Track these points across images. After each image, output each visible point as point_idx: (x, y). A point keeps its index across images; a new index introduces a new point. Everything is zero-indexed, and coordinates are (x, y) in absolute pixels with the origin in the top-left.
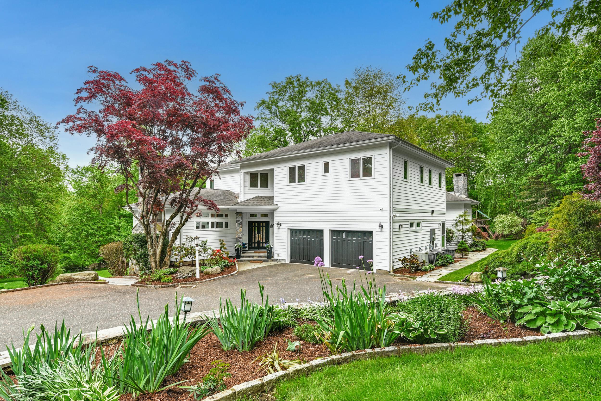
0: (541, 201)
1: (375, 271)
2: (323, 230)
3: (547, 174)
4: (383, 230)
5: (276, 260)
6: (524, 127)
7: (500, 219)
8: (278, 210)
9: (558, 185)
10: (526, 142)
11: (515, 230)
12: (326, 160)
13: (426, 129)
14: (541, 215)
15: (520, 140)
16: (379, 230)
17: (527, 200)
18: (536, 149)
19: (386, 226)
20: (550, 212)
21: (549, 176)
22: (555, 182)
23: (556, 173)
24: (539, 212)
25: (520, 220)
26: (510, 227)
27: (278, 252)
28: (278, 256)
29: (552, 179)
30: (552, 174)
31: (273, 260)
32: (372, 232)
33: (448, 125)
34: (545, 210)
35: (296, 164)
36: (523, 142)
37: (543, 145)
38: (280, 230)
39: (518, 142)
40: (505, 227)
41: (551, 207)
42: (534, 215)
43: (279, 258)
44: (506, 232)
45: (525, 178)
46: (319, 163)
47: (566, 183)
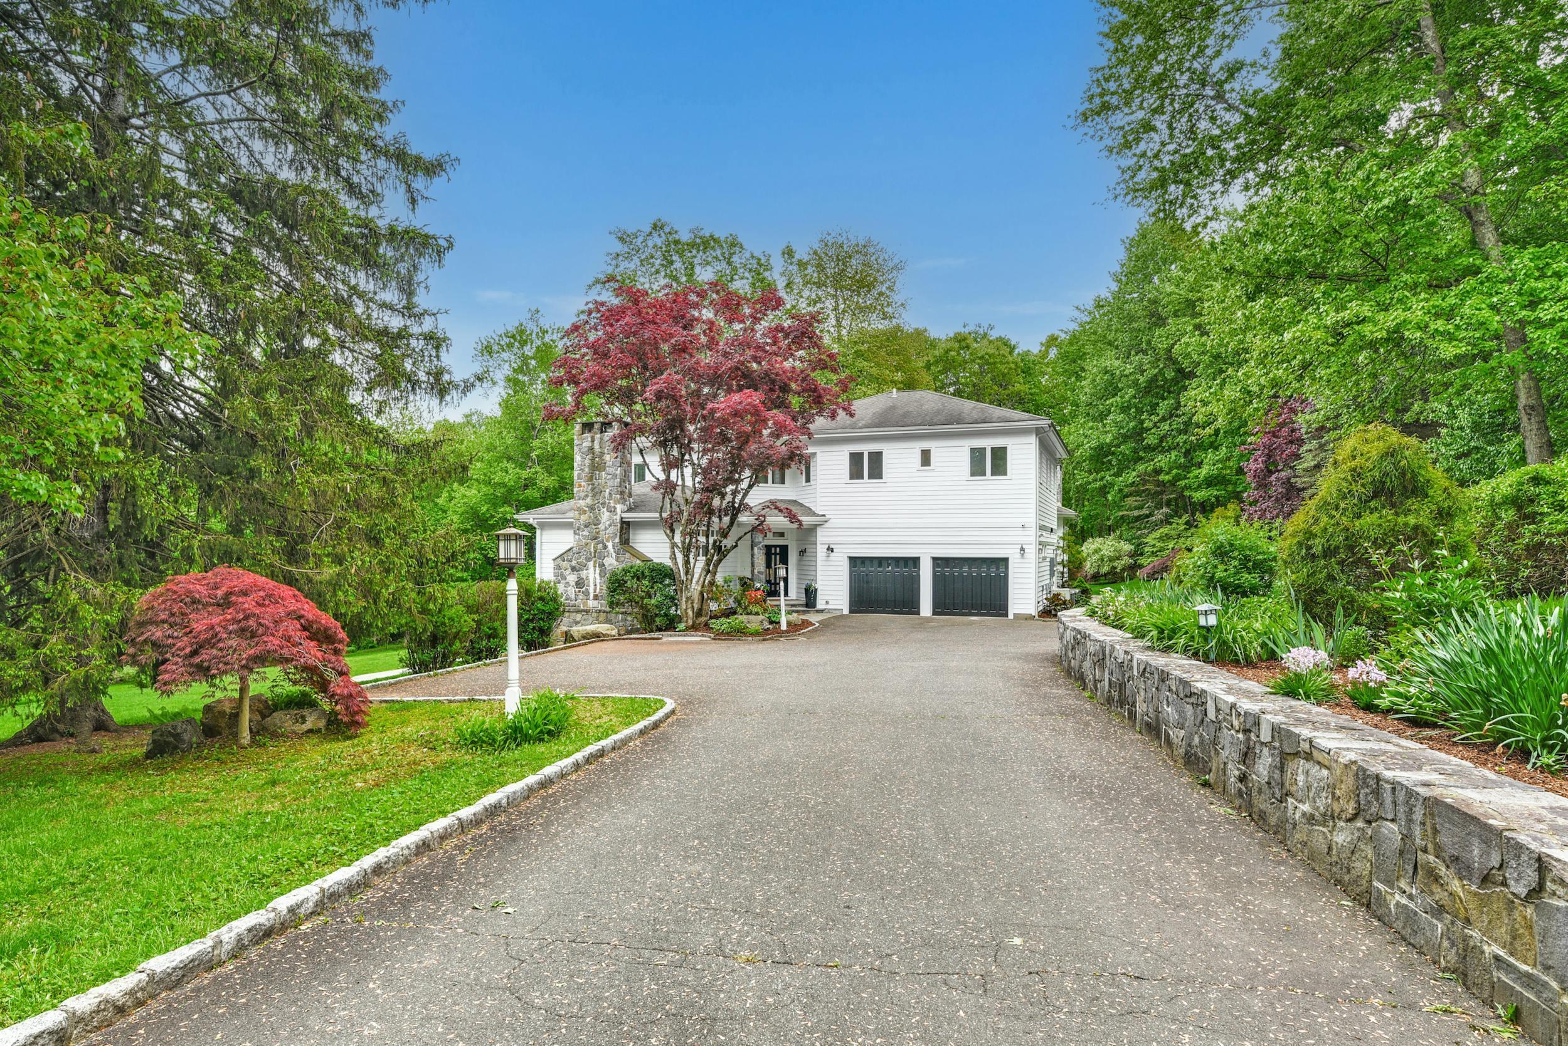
0: (1158, 515)
1: (1011, 616)
2: (918, 558)
3: (1171, 469)
4: (1026, 555)
5: (822, 611)
6: (1136, 383)
7: (1094, 547)
8: (827, 525)
9: (1187, 487)
10: (1140, 411)
11: (1119, 565)
12: (925, 445)
13: (937, 362)
14: (1161, 539)
15: (1129, 408)
16: (1019, 555)
17: (1136, 513)
18: (1155, 426)
19: (1031, 551)
20: (1173, 533)
21: (1175, 472)
22: (1182, 483)
23: (1186, 468)
24: (1157, 534)
25: (1127, 547)
26: (1111, 560)
27: (827, 598)
28: (827, 603)
29: (1178, 478)
30: (1177, 468)
31: (819, 611)
32: (1006, 560)
33: (982, 358)
34: (1165, 530)
35: (866, 448)
36: (1133, 410)
37: (1164, 419)
38: (831, 558)
39: (1125, 409)
40: (1102, 560)
41: (1174, 525)
42: (1150, 539)
43: (829, 607)
44: (1105, 569)
45: (1134, 474)
46: (913, 450)
47: (1199, 486)
